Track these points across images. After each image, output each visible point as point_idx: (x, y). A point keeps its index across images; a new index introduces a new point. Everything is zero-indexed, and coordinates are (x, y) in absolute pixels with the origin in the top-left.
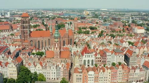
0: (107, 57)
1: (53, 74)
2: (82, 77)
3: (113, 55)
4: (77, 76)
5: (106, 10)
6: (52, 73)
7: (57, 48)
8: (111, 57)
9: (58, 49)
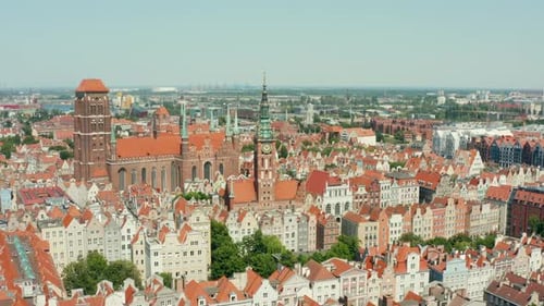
0: (382, 192)
1: (290, 239)
2: (377, 232)
3: (395, 185)
4: (367, 228)
5: (172, 89)
6: (287, 235)
7: (267, 172)
8: (390, 191)
9: (270, 173)
